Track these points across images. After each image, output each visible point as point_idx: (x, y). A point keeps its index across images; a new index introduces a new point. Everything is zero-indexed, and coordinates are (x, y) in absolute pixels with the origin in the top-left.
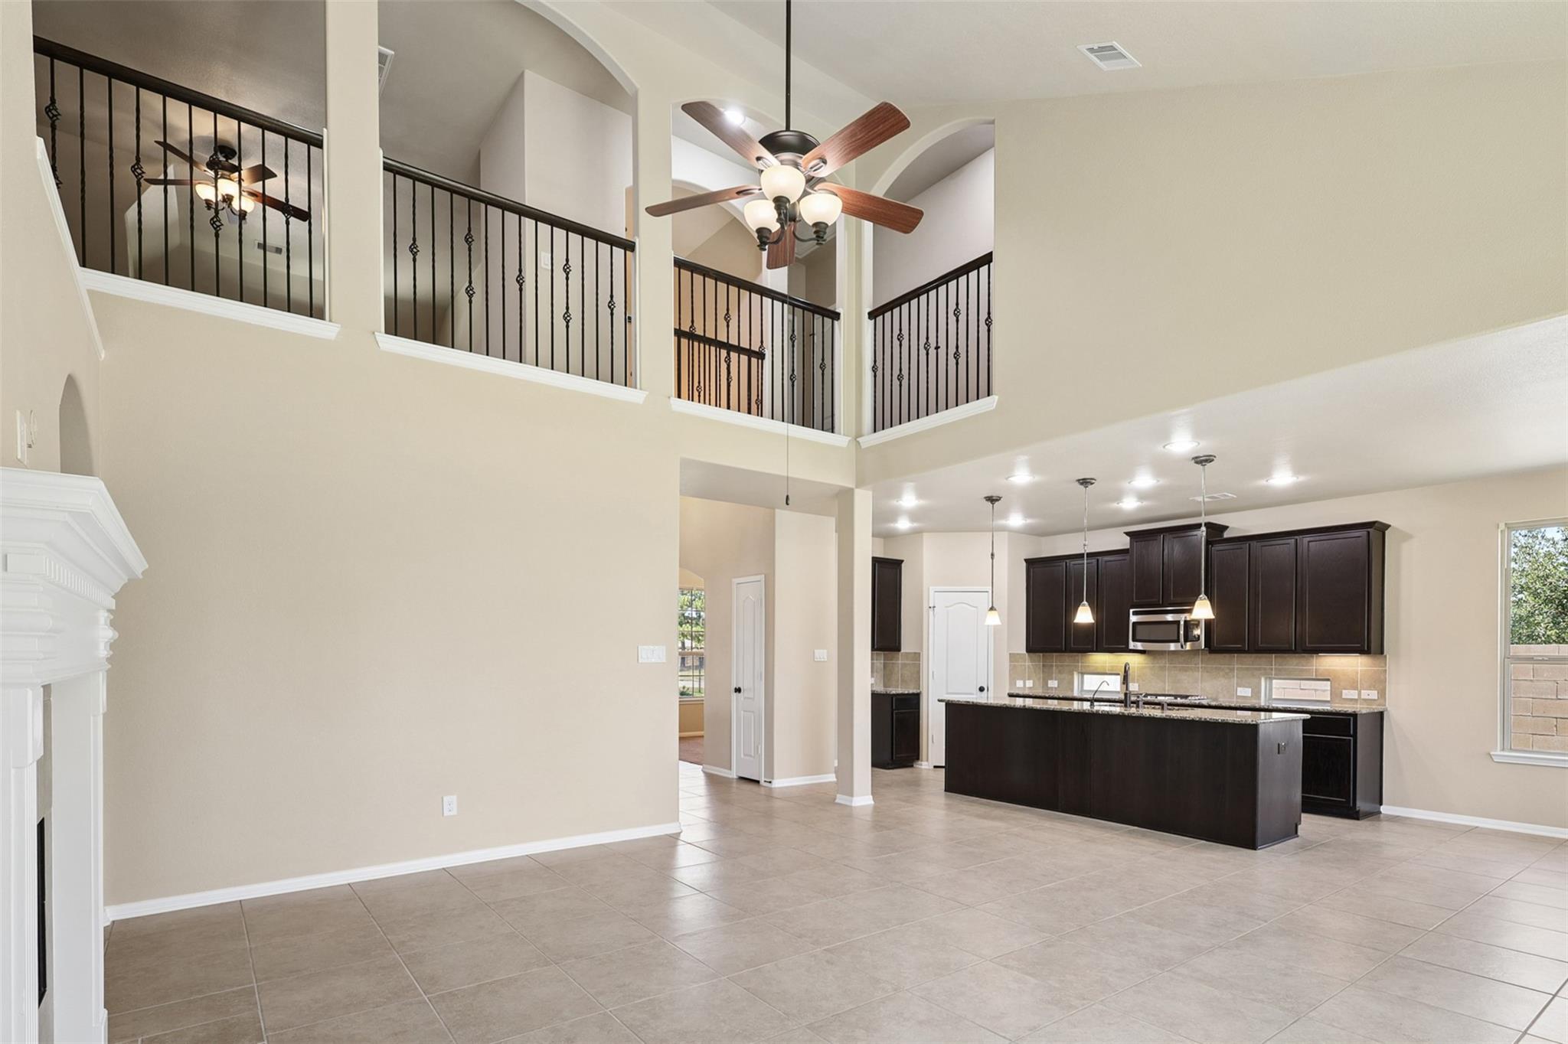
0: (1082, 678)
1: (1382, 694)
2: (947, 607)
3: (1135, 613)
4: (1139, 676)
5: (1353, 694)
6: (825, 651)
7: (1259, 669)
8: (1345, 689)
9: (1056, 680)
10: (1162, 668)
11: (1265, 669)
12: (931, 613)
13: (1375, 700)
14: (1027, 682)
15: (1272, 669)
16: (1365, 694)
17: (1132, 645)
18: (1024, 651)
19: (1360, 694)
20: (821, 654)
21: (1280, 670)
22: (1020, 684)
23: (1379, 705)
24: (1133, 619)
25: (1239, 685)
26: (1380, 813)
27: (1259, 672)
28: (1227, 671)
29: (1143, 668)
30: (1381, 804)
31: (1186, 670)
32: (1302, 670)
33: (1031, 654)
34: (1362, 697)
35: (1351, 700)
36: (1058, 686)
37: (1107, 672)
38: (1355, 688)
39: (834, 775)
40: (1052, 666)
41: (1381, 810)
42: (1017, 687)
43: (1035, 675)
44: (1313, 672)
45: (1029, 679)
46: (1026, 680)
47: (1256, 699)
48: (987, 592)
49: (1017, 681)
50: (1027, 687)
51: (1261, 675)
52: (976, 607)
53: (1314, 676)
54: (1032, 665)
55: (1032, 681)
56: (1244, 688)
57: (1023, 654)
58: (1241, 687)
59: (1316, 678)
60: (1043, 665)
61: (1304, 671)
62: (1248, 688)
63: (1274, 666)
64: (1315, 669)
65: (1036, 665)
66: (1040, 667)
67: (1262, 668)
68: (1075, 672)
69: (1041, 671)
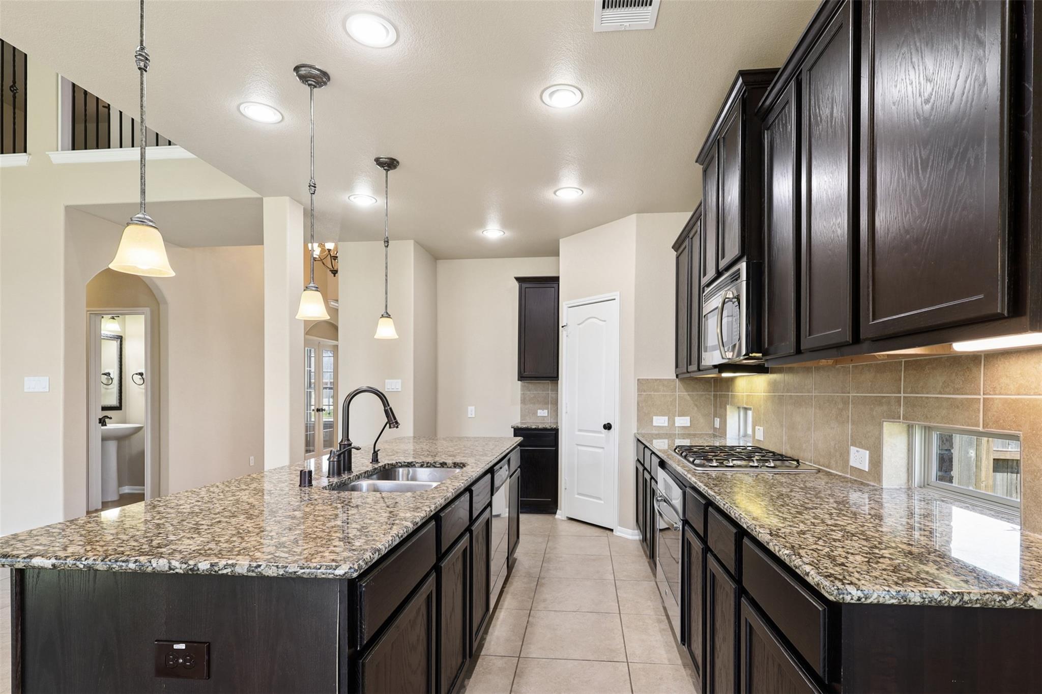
3: (705, 300)
4: (764, 414)
6: (400, 381)
7: (880, 402)
10: (781, 400)
11: (889, 402)
12: (564, 333)
14: (678, 419)
15: (899, 402)
17: (704, 358)
20: (394, 384)
22: (659, 421)
24: (705, 310)
25: (853, 441)
27: (880, 410)
29: (767, 398)
31: (799, 403)
36: (719, 427)
37: (745, 406)
40: (717, 396)
42: (655, 426)
43: (696, 409)
44: (979, 410)
45: (682, 414)
46: (675, 416)
47: (875, 481)
48: (614, 299)
49: (654, 417)
50: (678, 427)
51: (884, 418)
52: (605, 321)
53: (979, 427)
54: (689, 395)
55: (688, 418)
56: (859, 448)
57: (669, 380)
58: (855, 446)
59: (983, 431)
60: (714, 394)
61: (958, 407)
62: (865, 449)
63: (904, 393)
64: (982, 401)
65: (702, 395)
66: (709, 399)
67: (884, 400)
68: (728, 406)
69: (711, 405)
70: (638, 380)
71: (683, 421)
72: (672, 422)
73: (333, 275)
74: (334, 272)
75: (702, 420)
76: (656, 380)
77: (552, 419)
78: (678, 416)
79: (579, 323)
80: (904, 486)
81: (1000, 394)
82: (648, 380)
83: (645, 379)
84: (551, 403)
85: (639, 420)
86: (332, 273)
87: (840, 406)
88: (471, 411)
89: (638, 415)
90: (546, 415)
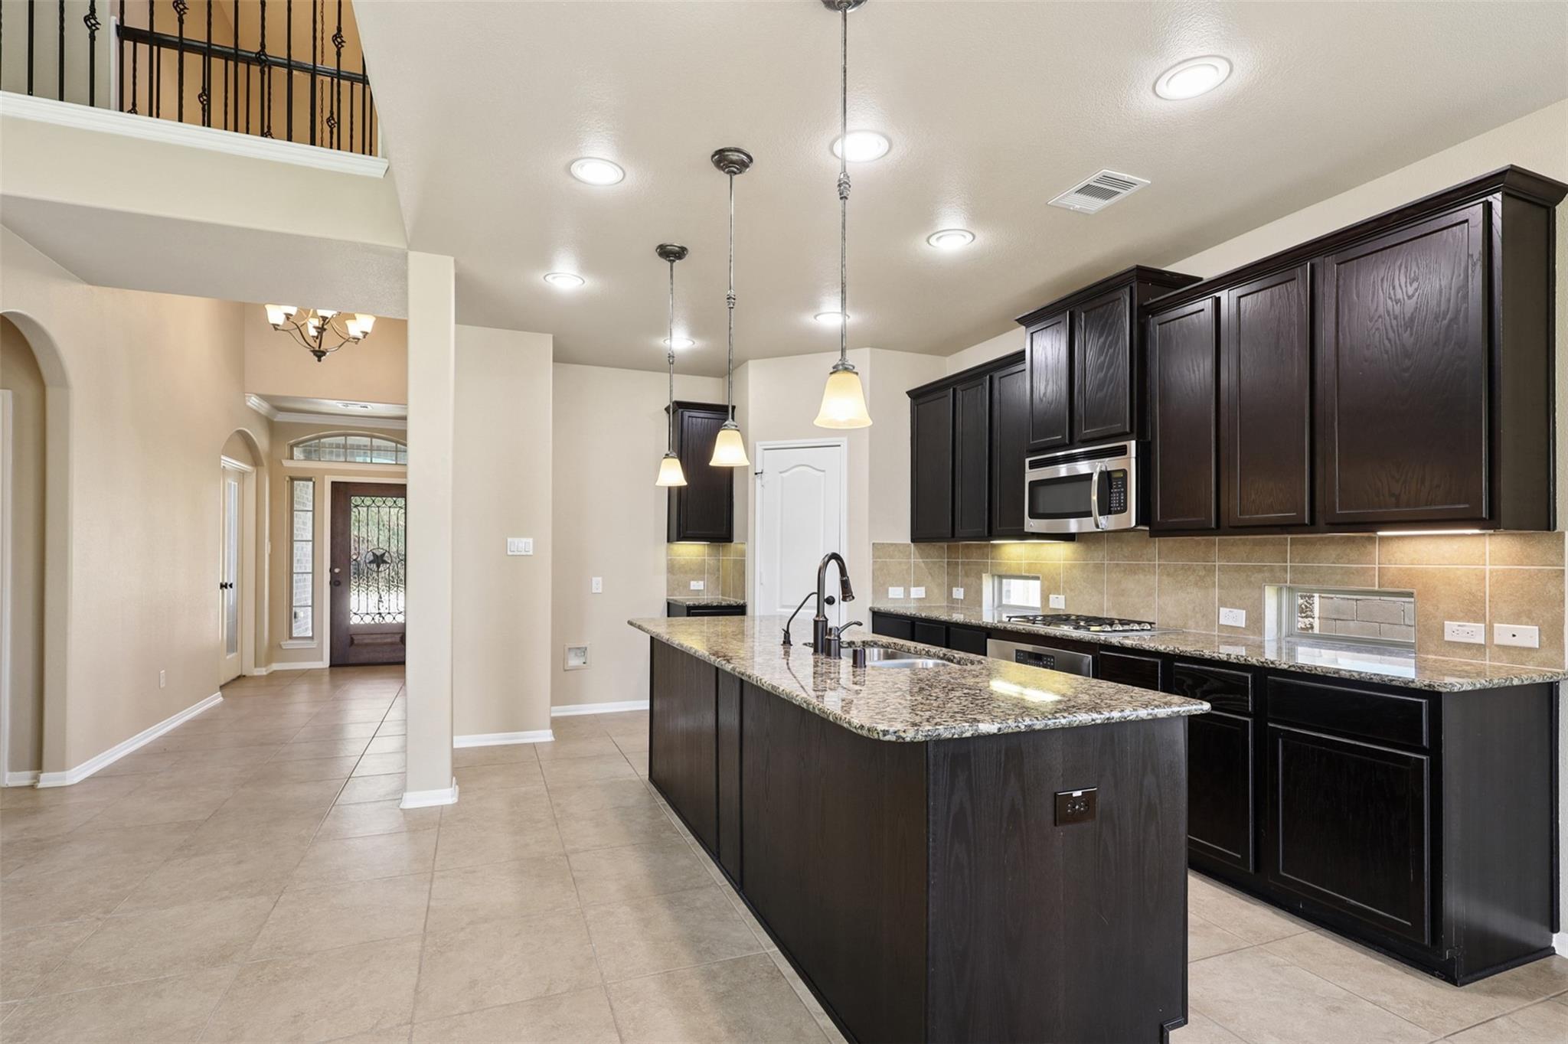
0: (1001, 584)
1: (1552, 634)
2: (781, 473)
3: (1033, 465)
4: (1065, 582)
5: (1472, 631)
6: (531, 540)
7: (1260, 570)
8: (1452, 618)
9: (961, 587)
10: (1099, 568)
11: (1272, 569)
12: (758, 481)
13: (1530, 649)
14: (913, 590)
15: (1285, 569)
16: (1504, 633)
17: (1031, 525)
18: (906, 538)
19: (1489, 632)
20: (522, 545)
21: (1303, 571)
22: (896, 592)
23: (1544, 665)
24: (1031, 475)
25: (1223, 603)
26: (1550, 951)
27: (1260, 576)
28: (1202, 573)
29: (1073, 566)
30: (1554, 927)
31: (1132, 571)
32: (1347, 572)
33: (922, 545)
34: (1498, 640)
35: (1469, 646)
36: (964, 598)
37: (1023, 574)
38: (1478, 617)
39: (550, 732)
40: (957, 563)
41: (1554, 944)
42: (891, 599)
43: (930, 578)
44: (1374, 575)
45: (917, 585)
46: (910, 586)
47: (1254, 633)
48: (839, 446)
49: (890, 588)
50: (914, 599)
51: (1266, 582)
52: (823, 471)
53: (1375, 586)
54: (924, 562)
55: (923, 589)
56: (1232, 608)
57: (905, 544)
58: (1226, 607)
59: (1379, 590)
60: (948, 562)
61: (1353, 573)
62: (1240, 608)
63: (1290, 562)
64: (1377, 569)
65: (934, 563)
66: (943, 567)
67: (1265, 568)
68: (984, 575)
69: (944, 573)
70: (873, 544)
71: (918, 592)
72: (907, 592)
73: (316, 359)
74: (319, 354)
75: (936, 591)
76: (892, 544)
77: (709, 594)
78: (914, 586)
79: (781, 470)
80: (1275, 638)
81: (1396, 564)
82: (883, 544)
83: (880, 544)
84: (708, 573)
85: (875, 591)
86: (315, 354)
87: (1200, 573)
88: (597, 584)
89: (873, 586)
90: (702, 588)
